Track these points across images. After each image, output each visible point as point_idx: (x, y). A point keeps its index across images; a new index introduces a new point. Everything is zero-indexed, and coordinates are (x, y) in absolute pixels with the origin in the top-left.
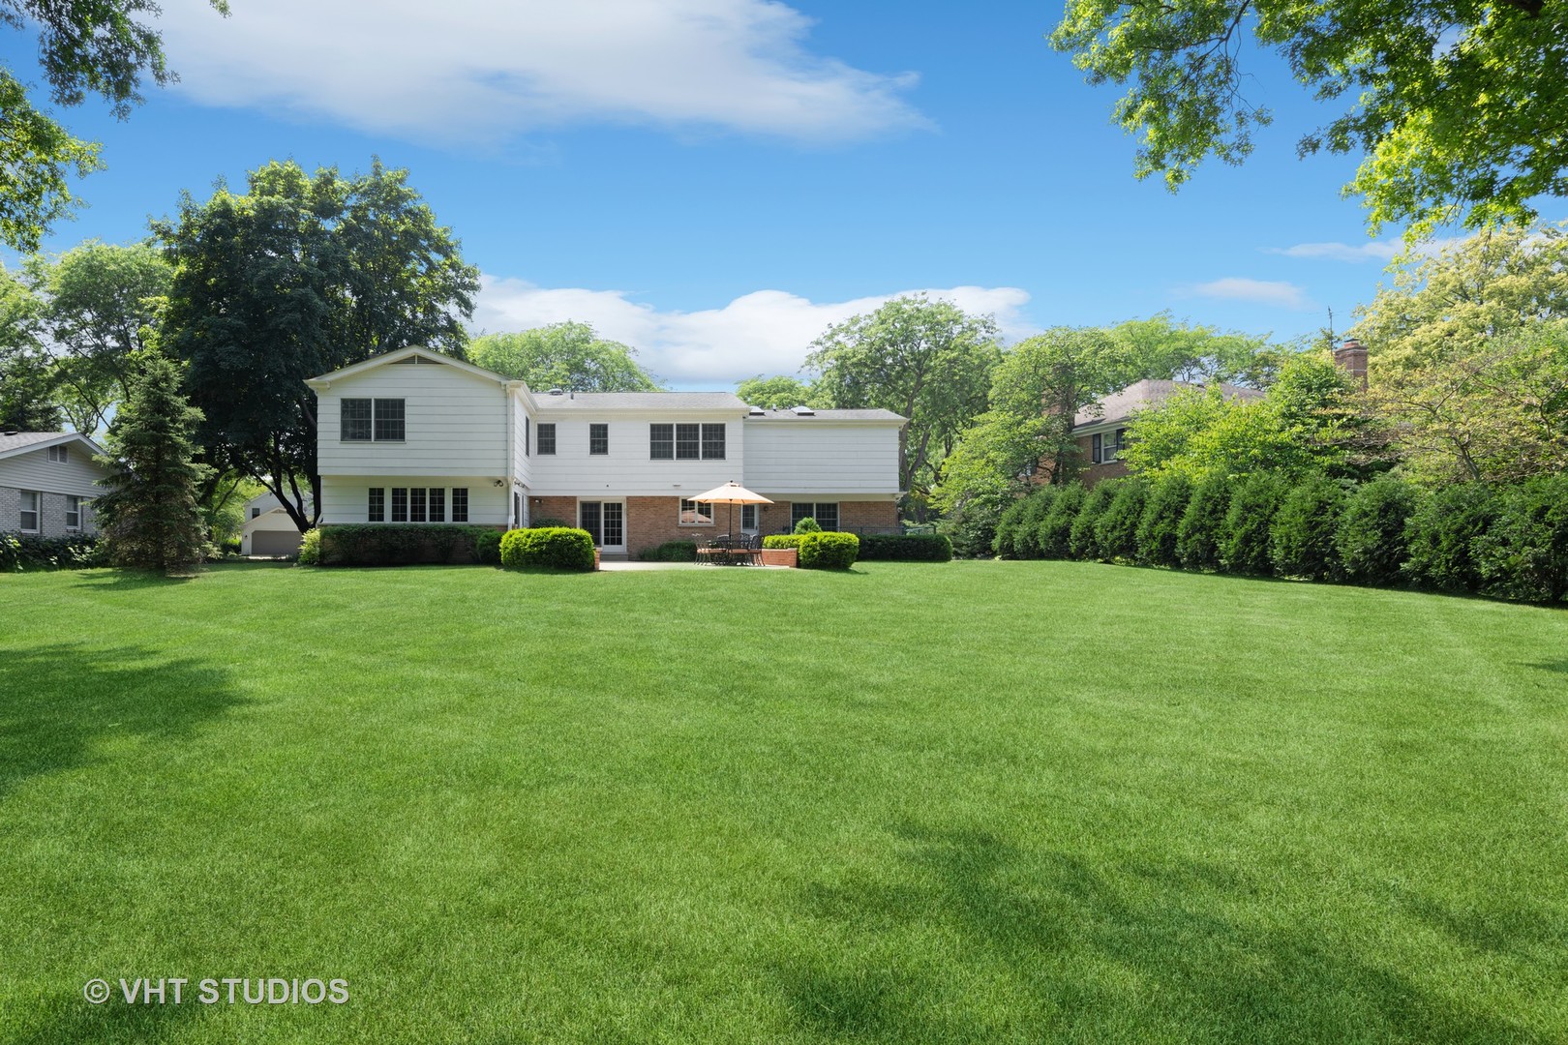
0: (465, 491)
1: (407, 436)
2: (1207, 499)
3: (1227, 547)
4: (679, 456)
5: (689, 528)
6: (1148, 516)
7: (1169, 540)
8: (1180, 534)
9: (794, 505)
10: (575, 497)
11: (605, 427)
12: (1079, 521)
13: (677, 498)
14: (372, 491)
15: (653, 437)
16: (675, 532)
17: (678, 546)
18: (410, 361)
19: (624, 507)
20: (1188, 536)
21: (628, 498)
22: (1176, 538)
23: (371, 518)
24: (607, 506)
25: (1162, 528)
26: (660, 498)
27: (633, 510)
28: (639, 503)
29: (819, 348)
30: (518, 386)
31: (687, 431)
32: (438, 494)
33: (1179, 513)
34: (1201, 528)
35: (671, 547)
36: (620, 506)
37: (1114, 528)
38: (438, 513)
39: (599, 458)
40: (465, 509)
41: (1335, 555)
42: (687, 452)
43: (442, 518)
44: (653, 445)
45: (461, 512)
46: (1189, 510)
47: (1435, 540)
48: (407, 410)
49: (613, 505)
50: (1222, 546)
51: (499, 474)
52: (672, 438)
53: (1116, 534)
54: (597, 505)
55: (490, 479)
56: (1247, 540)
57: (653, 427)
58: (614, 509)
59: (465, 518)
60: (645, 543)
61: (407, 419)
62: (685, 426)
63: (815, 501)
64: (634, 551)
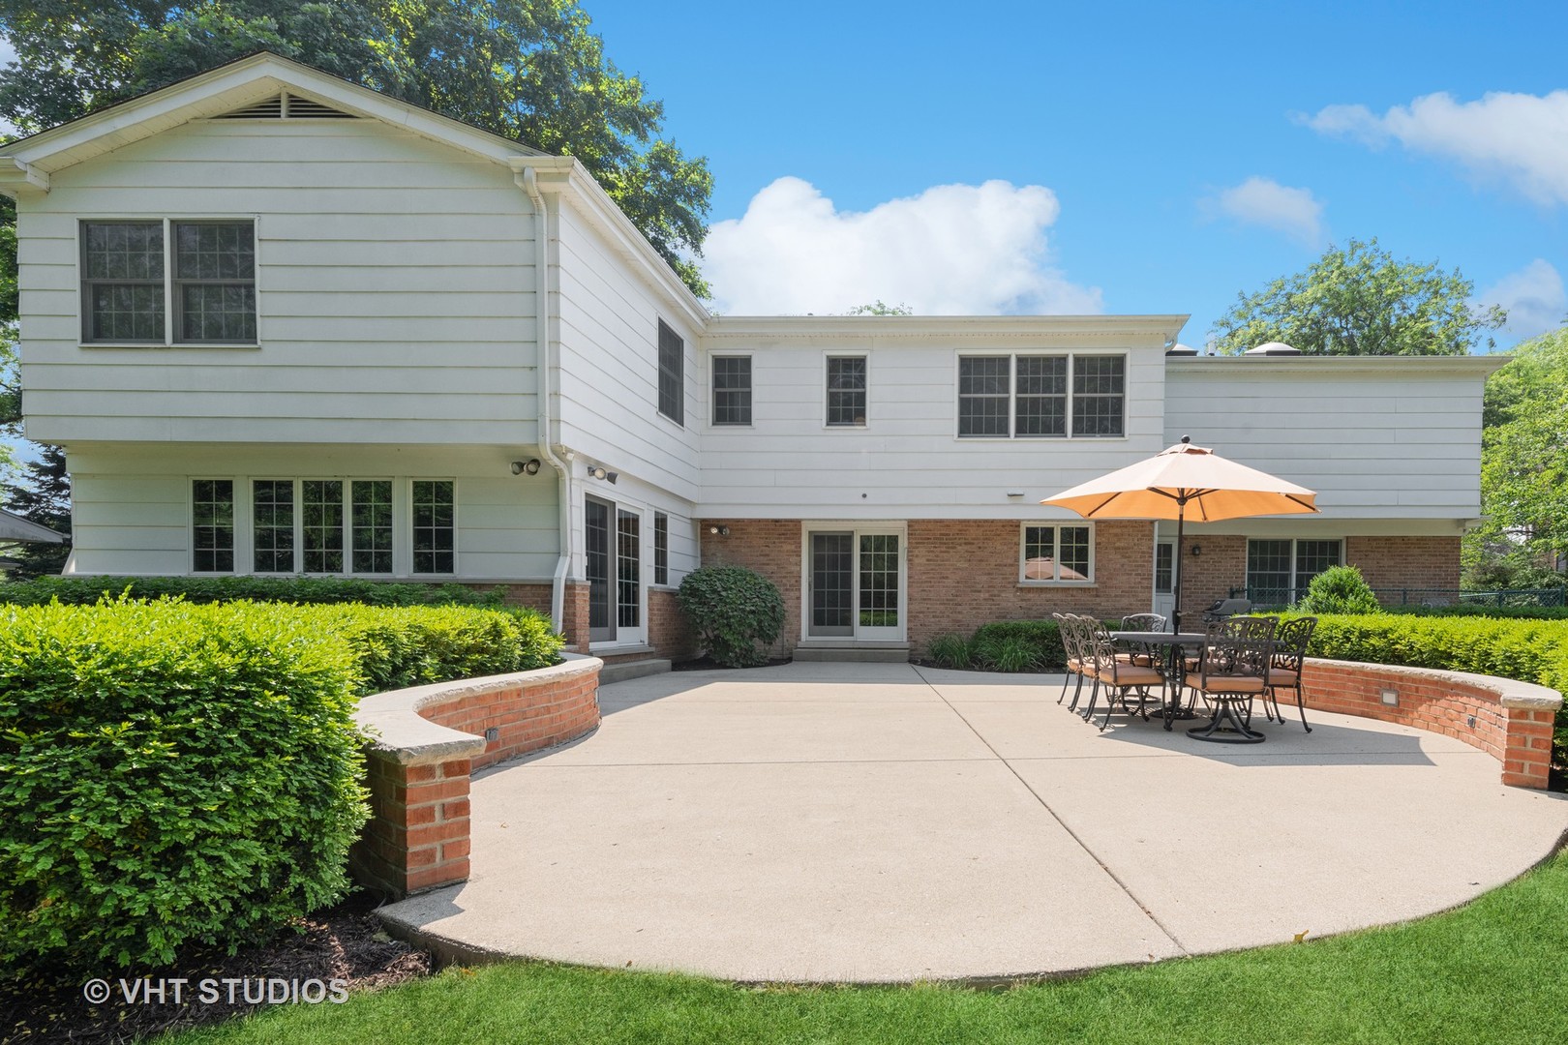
0: (445, 490)
1: (262, 328)
4: (1021, 430)
5: (1042, 590)
9: (1253, 543)
10: (797, 522)
11: (860, 364)
13: (1014, 525)
14: (201, 486)
15: (964, 386)
16: (1010, 600)
17: (1015, 632)
18: (267, 110)
19: (903, 544)
21: (911, 523)
23: (201, 563)
24: (866, 541)
26: (979, 523)
27: (921, 551)
28: (932, 534)
30: (562, 177)
31: (1041, 371)
32: (374, 495)
35: (1000, 634)
36: (893, 541)
38: (374, 550)
39: (847, 433)
40: (446, 538)
42: (1040, 421)
43: (385, 565)
44: (964, 405)
45: (436, 546)
48: (262, 255)
49: (880, 540)
52: (1006, 389)
54: (846, 539)
55: (500, 453)
57: (965, 363)
58: (881, 548)
59: (446, 565)
60: (945, 623)
61: (261, 279)
62: (1035, 360)
63: (1294, 535)
64: (921, 639)
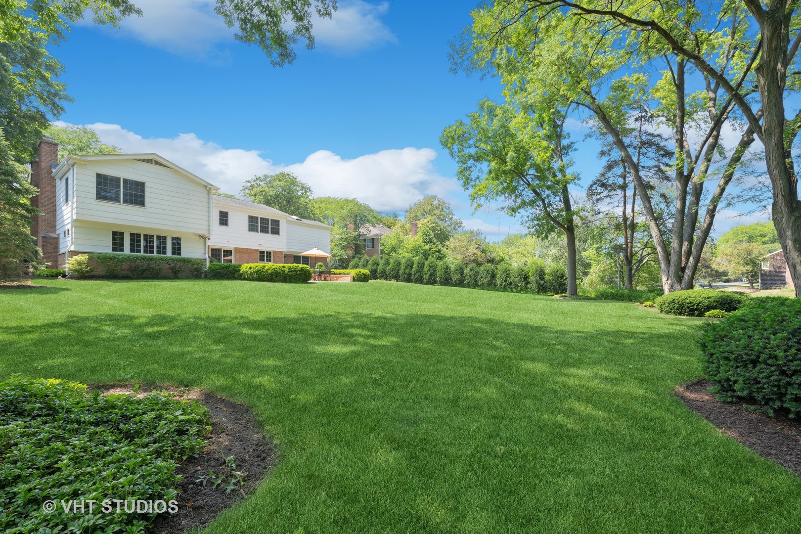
0: (179, 239)
1: (146, 204)
2: (419, 264)
3: (426, 277)
4: (260, 231)
6: (403, 268)
7: (410, 274)
8: (413, 273)
11: (227, 213)
12: (380, 267)
13: (257, 250)
14: (114, 233)
15: (249, 221)
18: (149, 161)
19: (233, 252)
20: (415, 274)
21: (235, 248)
22: (411, 274)
23: (114, 250)
24: (224, 251)
25: (407, 271)
26: (250, 249)
27: (238, 254)
28: (240, 251)
29: (249, 184)
31: (265, 221)
32: (162, 239)
33: (412, 267)
34: (419, 272)
36: (231, 251)
37: (392, 271)
38: (162, 249)
39: (224, 227)
40: (179, 249)
41: (451, 279)
42: (264, 230)
43: (165, 253)
44: (249, 225)
45: (177, 249)
46: (414, 266)
47: (470, 277)
48: (147, 189)
49: (227, 251)
50: (424, 276)
51: (203, 232)
52: (258, 223)
53: (394, 272)
54: (220, 250)
55: (196, 234)
56: (431, 275)
57: (250, 217)
58: (228, 253)
59: (179, 254)
61: (147, 194)
62: (263, 218)
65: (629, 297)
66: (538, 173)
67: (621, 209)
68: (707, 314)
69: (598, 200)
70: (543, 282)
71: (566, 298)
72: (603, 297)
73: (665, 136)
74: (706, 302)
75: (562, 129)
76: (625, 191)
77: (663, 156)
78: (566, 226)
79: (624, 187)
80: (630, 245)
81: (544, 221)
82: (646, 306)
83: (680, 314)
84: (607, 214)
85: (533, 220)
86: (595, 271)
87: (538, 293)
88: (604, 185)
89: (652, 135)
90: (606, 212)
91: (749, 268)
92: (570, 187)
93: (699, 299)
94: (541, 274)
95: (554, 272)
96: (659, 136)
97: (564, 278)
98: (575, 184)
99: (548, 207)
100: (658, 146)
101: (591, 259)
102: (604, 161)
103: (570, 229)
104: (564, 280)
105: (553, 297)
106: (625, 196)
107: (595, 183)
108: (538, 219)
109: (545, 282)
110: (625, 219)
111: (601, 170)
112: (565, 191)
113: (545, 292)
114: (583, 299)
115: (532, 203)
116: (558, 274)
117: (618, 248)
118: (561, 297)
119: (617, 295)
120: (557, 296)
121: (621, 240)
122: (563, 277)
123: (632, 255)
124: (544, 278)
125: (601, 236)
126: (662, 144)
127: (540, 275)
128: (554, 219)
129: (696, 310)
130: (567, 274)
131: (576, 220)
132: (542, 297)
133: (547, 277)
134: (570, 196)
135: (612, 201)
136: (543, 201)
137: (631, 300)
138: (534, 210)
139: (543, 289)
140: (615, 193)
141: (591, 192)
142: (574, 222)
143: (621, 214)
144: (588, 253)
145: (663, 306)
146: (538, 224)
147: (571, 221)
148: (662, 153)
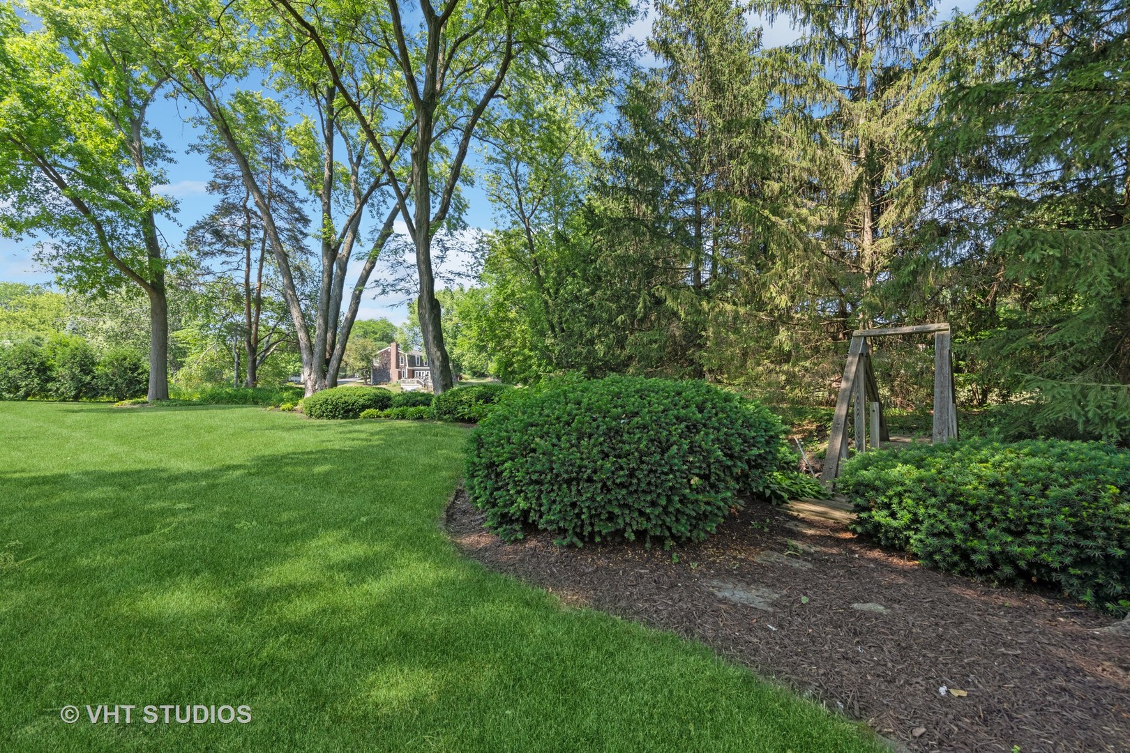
65: (253, 398)
66: (86, 170)
67: (243, 274)
68: (362, 414)
69: (206, 254)
70: (89, 378)
71: (148, 406)
72: (214, 400)
73: (301, 196)
74: (361, 401)
75: (142, 114)
76: (248, 250)
77: (297, 220)
78: (149, 282)
79: (247, 246)
80: (254, 326)
81: (99, 265)
82: (284, 410)
83: (334, 417)
84: (220, 278)
85: (69, 257)
86: (195, 362)
87: (76, 398)
88: (218, 234)
89: (285, 188)
90: (219, 275)
91: (364, 364)
92: (159, 219)
93: (355, 398)
94: (86, 363)
95: (117, 360)
96: (292, 192)
97: (140, 371)
98: (168, 215)
99: (110, 239)
100: (291, 204)
101: (188, 343)
102: (217, 198)
103: (157, 289)
104: (139, 374)
105: (115, 406)
106: (248, 259)
107: (202, 227)
108: (83, 258)
109: (94, 378)
110: (249, 291)
111: (211, 210)
112: (148, 221)
113: (94, 396)
114: (181, 405)
115: (68, 224)
116: (126, 364)
117: (233, 329)
118: (134, 404)
119: (236, 396)
120: (126, 403)
121: (241, 319)
122: (137, 368)
123: (257, 341)
124: (91, 371)
125: (208, 308)
126: (297, 205)
127: (81, 366)
128: (122, 265)
129: (351, 410)
130: (147, 365)
131: (170, 274)
132: (86, 407)
133: (99, 370)
134: (157, 233)
135: (228, 259)
136: (99, 227)
137: (256, 403)
138: (72, 238)
139: (86, 390)
140: (233, 250)
141: (193, 239)
142: (166, 279)
143: (243, 281)
144: (185, 333)
145: (314, 409)
146: (83, 268)
147: (160, 276)
148: (296, 215)
